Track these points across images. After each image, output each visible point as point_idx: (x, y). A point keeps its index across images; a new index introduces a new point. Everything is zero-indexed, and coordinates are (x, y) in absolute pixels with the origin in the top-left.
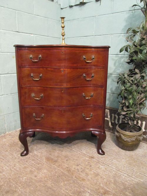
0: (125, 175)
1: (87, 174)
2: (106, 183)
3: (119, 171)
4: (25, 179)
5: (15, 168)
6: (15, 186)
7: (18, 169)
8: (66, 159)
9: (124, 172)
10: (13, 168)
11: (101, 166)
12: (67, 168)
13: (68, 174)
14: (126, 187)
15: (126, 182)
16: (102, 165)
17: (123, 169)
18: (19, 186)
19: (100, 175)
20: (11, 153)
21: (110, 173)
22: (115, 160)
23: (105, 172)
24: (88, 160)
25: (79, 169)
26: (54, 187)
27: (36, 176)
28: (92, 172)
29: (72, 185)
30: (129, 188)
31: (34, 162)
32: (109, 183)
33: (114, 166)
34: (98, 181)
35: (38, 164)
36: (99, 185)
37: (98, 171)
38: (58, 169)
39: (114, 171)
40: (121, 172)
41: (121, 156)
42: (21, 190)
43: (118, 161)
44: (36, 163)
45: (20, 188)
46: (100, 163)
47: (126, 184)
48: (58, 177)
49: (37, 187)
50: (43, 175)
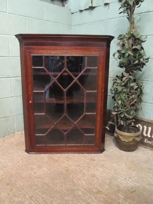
0: (122, 178)
1: (84, 174)
2: (101, 184)
3: (116, 174)
4: (25, 174)
5: (18, 164)
6: (15, 180)
7: (20, 166)
8: (67, 160)
9: (122, 175)
10: (16, 164)
11: (99, 169)
12: (66, 168)
13: (65, 173)
14: (120, 189)
15: (121, 185)
16: (100, 167)
17: (121, 173)
18: (19, 180)
19: (96, 177)
20: (16, 151)
21: (107, 175)
22: (115, 163)
23: (102, 174)
24: (88, 162)
25: (77, 169)
26: (50, 184)
27: (35, 173)
28: (89, 173)
29: (68, 183)
30: (123, 191)
31: (37, 161)
32: (104, 185)
33: (113, 170)
34: (94, 182)
35: (40, 163)
36: (93, 186)
37: (96, 173)
38: (58, 168)
39: (111, 174)
40: (118, 175)
41: (123, 160)
42: (19, 183)
43: (117, 165)
44: (38, 162)
45: (19, 182)
46: (99, 165)
47: (120, 187)
48: (55, 175)
49: (35, 182)
50: (42, 172)
